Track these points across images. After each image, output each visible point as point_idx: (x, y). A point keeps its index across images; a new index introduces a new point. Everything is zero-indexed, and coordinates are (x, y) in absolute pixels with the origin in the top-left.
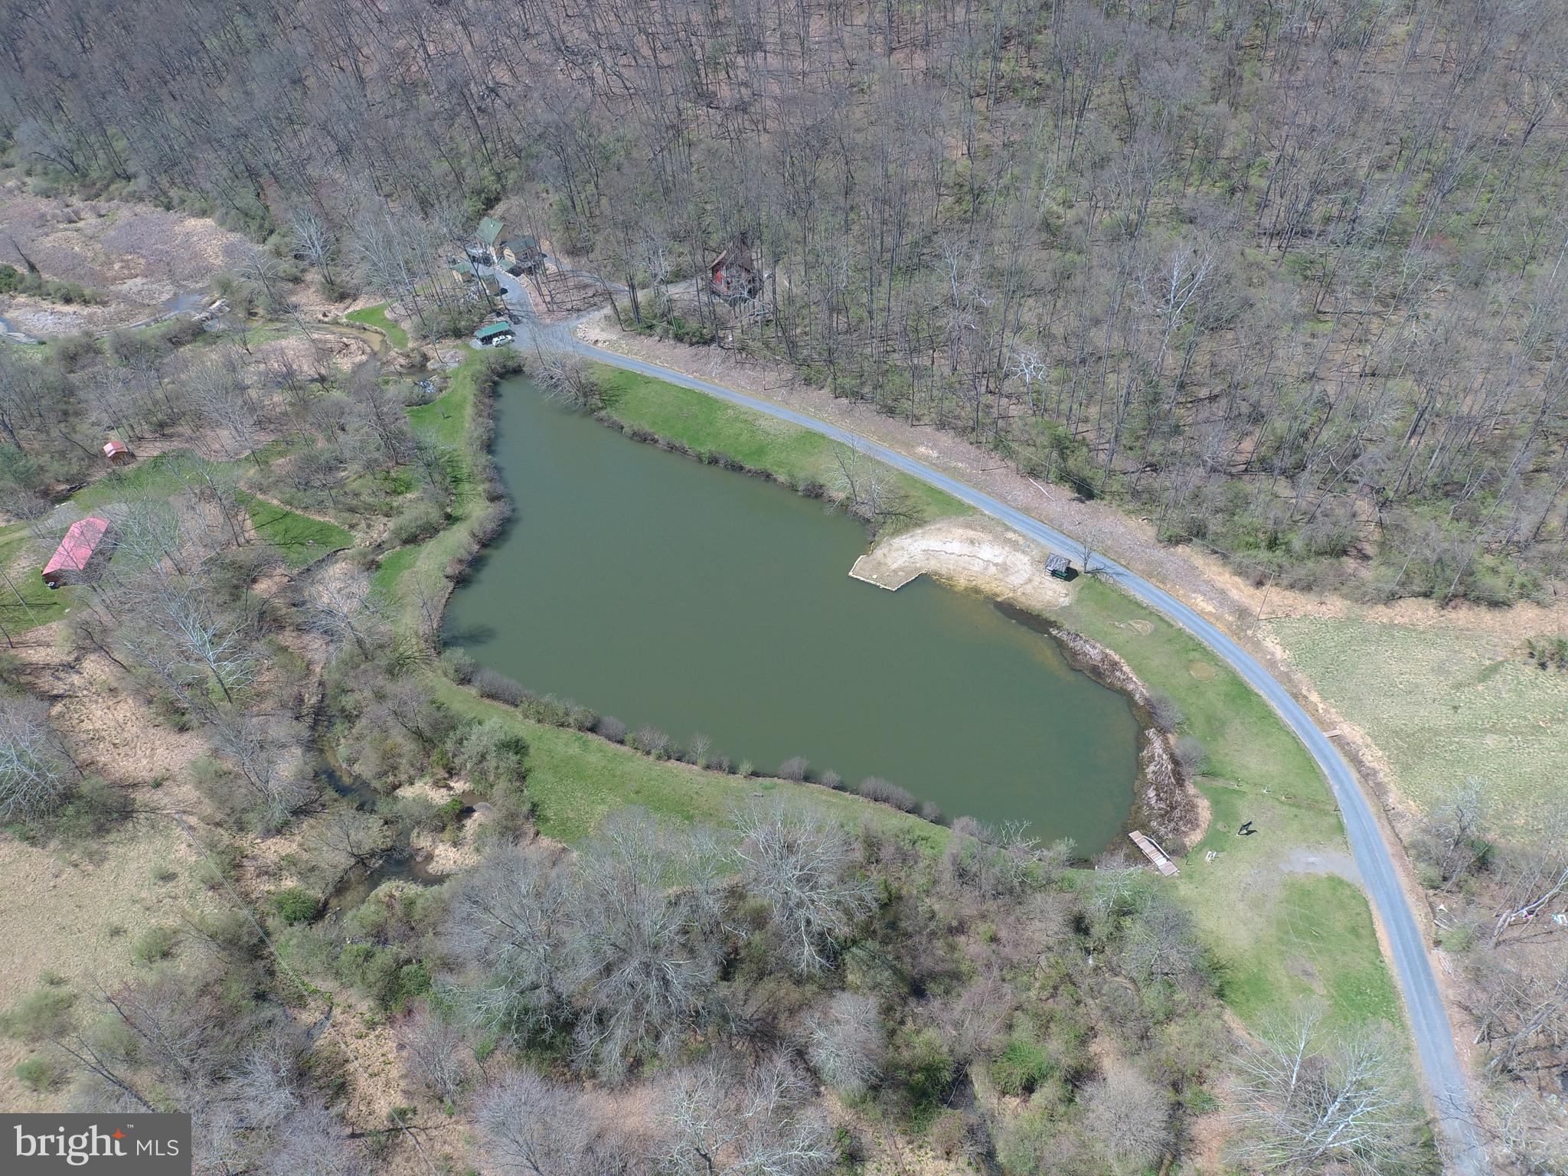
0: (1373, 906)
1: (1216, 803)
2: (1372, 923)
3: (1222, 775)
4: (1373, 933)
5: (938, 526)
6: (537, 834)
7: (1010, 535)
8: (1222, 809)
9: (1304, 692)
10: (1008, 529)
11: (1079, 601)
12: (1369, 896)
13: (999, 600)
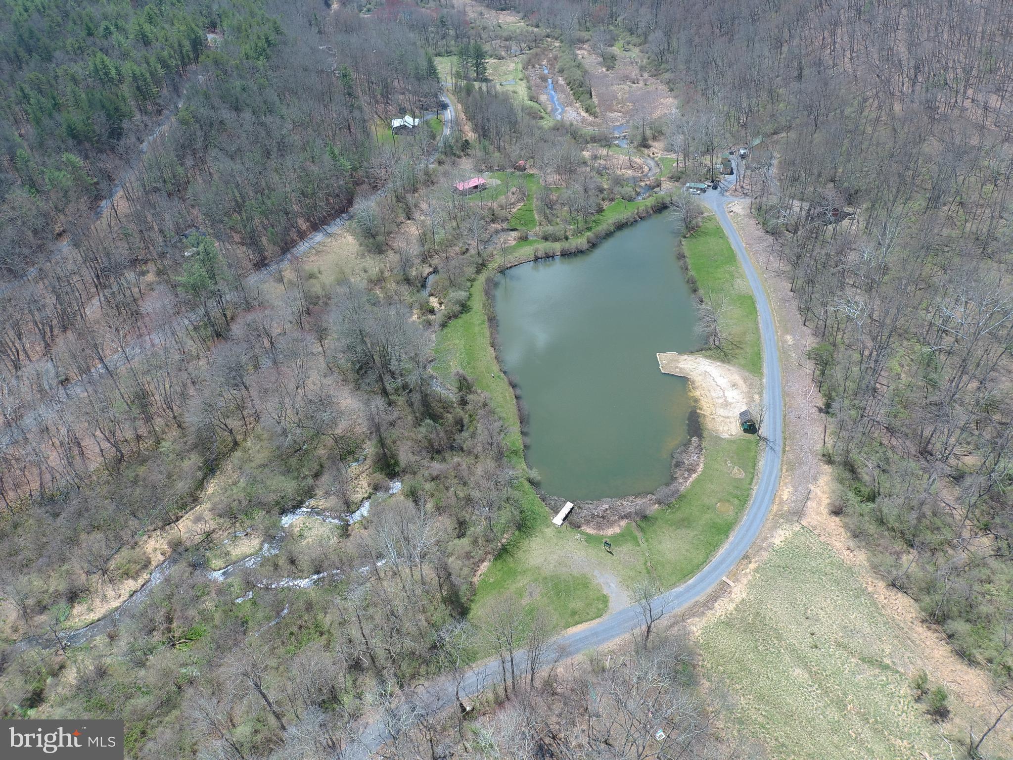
0: (598, 620)
1: (622, 535)
2: (586, 621)
3: (645, 533)
4: (577, 623)
5: (731, 368)
6: (436, 332)
7: (757, 397)
8: (618, 539)
9: (753, 560)
10: (760, 394)
11: (730, 442)
12: (606, 617)
13: (698, 411)
